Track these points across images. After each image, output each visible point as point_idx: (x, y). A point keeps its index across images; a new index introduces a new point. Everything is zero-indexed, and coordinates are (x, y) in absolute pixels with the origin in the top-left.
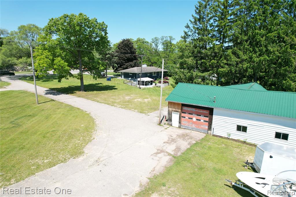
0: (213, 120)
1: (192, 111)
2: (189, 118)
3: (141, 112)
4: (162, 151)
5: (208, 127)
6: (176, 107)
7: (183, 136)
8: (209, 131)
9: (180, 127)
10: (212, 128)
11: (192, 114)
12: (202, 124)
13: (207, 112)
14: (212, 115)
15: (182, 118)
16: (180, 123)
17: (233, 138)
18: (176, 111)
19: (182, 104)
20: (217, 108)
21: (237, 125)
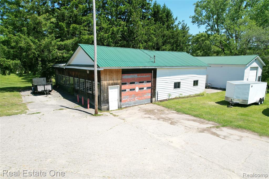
1: (134, 79)
2: (130, 90)
5: (151, 94)
6: (114, 76)
8: (153, 99)
9: (121, 108)
10: (156, 94)
11: (134, 83)
12: (145, 93)
13: (150, 76)
14: (156, 77)
15: (123, 93)
17: (173, 97)
18: (115, 84)
19: (123, 70)
20: (161, 67)
21: (175, 83)
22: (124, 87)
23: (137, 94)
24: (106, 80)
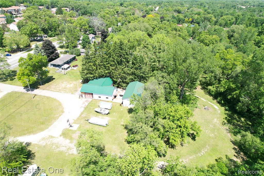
3: (72, 94)
4: (82, 107)
5: (92, 97)
7: (87, 101)
11: (88, 95)
13: (91, 94)
15: (85, 96)
17: (98, 99)
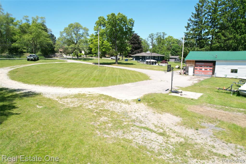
0: (215, 68)
1: (202, 65)
2: (200, 69)
5: (212, 73)
6: (192, 63)
8: (213, 75)
9: (193, 75)
10: (215, 73)
11: (202, 67)
12: (208, 72)
13: (212, 64)
14: (215, 65)
15: (195, 70)
16: (194, 72)
17: (229, 77)
18: (192, 66)
19: (195, 61)
20: (218, 60)
21: (231, 69)
22: (196, 68)
23: (203, 72)
24: (188, 64)
